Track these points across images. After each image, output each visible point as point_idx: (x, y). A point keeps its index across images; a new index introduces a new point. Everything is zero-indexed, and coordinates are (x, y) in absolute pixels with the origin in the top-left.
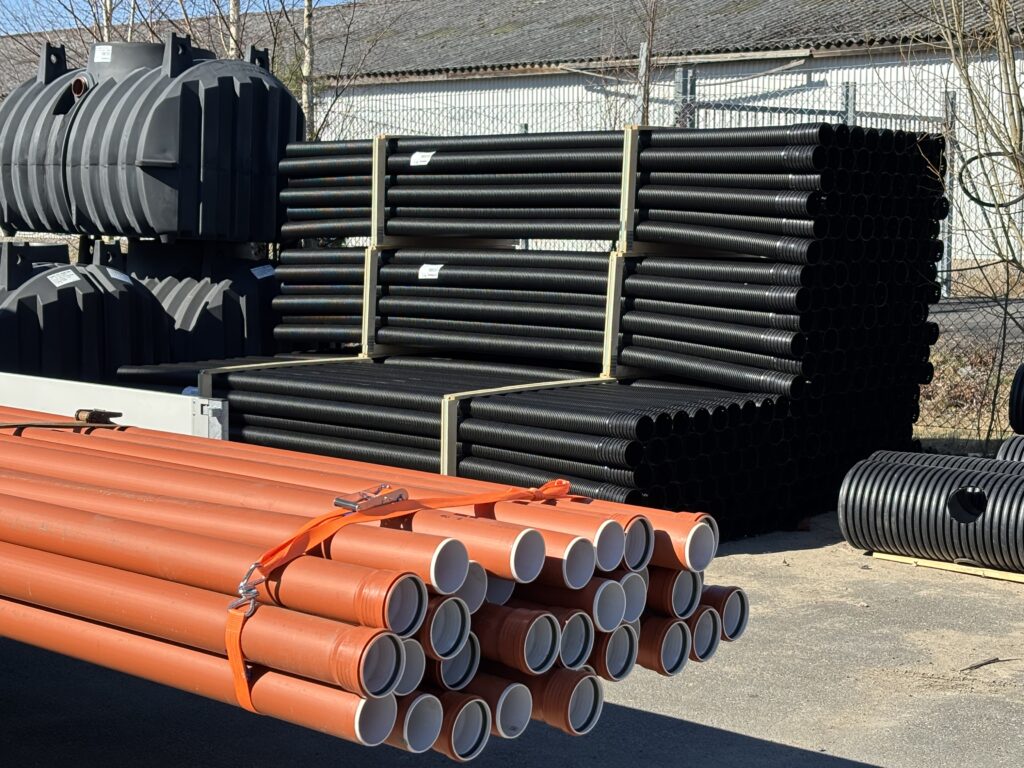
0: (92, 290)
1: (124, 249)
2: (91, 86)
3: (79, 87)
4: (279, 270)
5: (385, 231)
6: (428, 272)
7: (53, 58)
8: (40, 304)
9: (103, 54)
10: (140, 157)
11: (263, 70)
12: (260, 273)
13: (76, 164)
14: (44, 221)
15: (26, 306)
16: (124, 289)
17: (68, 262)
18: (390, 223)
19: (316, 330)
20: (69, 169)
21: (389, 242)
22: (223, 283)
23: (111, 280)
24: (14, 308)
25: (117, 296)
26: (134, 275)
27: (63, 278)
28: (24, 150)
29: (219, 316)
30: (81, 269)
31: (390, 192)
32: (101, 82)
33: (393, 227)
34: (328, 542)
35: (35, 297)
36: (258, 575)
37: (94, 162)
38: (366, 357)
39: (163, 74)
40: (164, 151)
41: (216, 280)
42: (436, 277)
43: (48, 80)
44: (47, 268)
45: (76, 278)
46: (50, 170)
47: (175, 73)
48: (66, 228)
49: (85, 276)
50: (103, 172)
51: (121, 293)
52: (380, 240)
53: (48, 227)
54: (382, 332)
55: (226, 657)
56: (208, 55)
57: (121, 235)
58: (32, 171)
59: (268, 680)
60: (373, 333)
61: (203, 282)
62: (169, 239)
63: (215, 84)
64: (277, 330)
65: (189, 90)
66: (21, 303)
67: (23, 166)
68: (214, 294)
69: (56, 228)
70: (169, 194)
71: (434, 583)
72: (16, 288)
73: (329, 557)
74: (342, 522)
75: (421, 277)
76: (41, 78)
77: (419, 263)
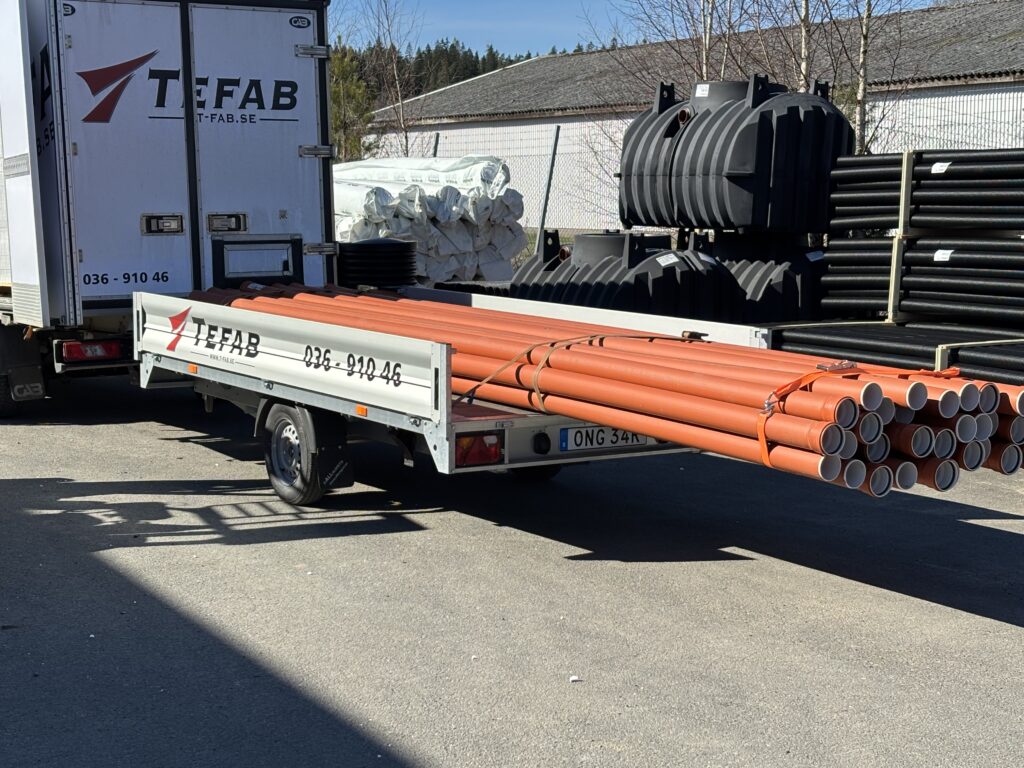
0: (687, 269)
1: (711, 240)
2: (692, 115)
3: (684, 116)
4: (826, 255)
5: (909, 224)
6: (942, 256)
7: (665, 93)
8: (650, 278)
9: (702, 91)
10: (726, 169)
11: (824, 100)
12: (813, 257)
13: (679, 175)
14: (653, 217)
15: (641, 279)
16: (710, 268)
17: (670, 248)
18: (914, 218)
19: (854, 301)
20: (673, 179)
21: (913, 233)
22: (784, 265)
23: (701, 261)
24: (632, 281)
25: (705, 273)
26: (717, 258)
27: (667, 260)
28: (642, 164)
29: (780, 290)
30: (679, 253)
31: (915, 193)
32: (700, 112)
33: (916, 221)
34: (811, 384)
35: (647, 274)
36: (774, 398)
37: (692, 174)
38: (891, 322)
39: (746, 106)
40: (744, 164)
41: (778, 263)
42: (947, 259)
43: (661, 111)
44: (656, 253)
45: (675, 260)
46: (660, 180)
47: (755, 105)
48: (669, 222)
49: (683, 259)
50: (699, 181)
51: (708, 271)
52: (905, 231)
53: (656, 222)
54: (904, 303)
55: (757, 439)
56: (781, 88)
57: (709, 228)
58: (647, 180)
59: (777, 450)
60: (897, 304)
61: (769, 264)
62: (744, 230)
63: (785, 112)
64: (824, 301)
65: (765, 117)
66: (637, 277)
67: (641, 176)
68: (777, 273)
69: (662, 223)
70: (746, 197)
71: (862, 403)
72: (633, 267)
73: (811, 391)
74: (819, 376)
75: (936, 259)
76: (656, 109)
77: (934, 249)
